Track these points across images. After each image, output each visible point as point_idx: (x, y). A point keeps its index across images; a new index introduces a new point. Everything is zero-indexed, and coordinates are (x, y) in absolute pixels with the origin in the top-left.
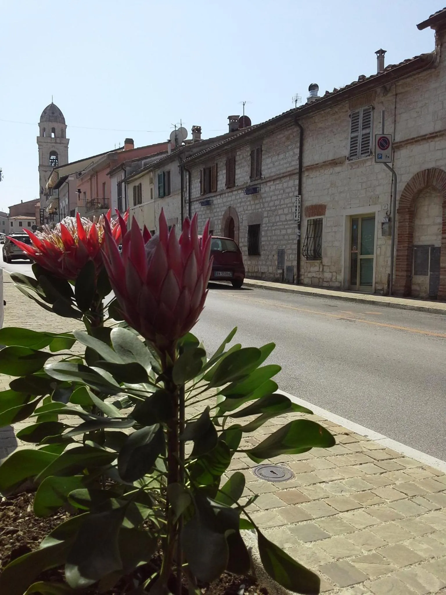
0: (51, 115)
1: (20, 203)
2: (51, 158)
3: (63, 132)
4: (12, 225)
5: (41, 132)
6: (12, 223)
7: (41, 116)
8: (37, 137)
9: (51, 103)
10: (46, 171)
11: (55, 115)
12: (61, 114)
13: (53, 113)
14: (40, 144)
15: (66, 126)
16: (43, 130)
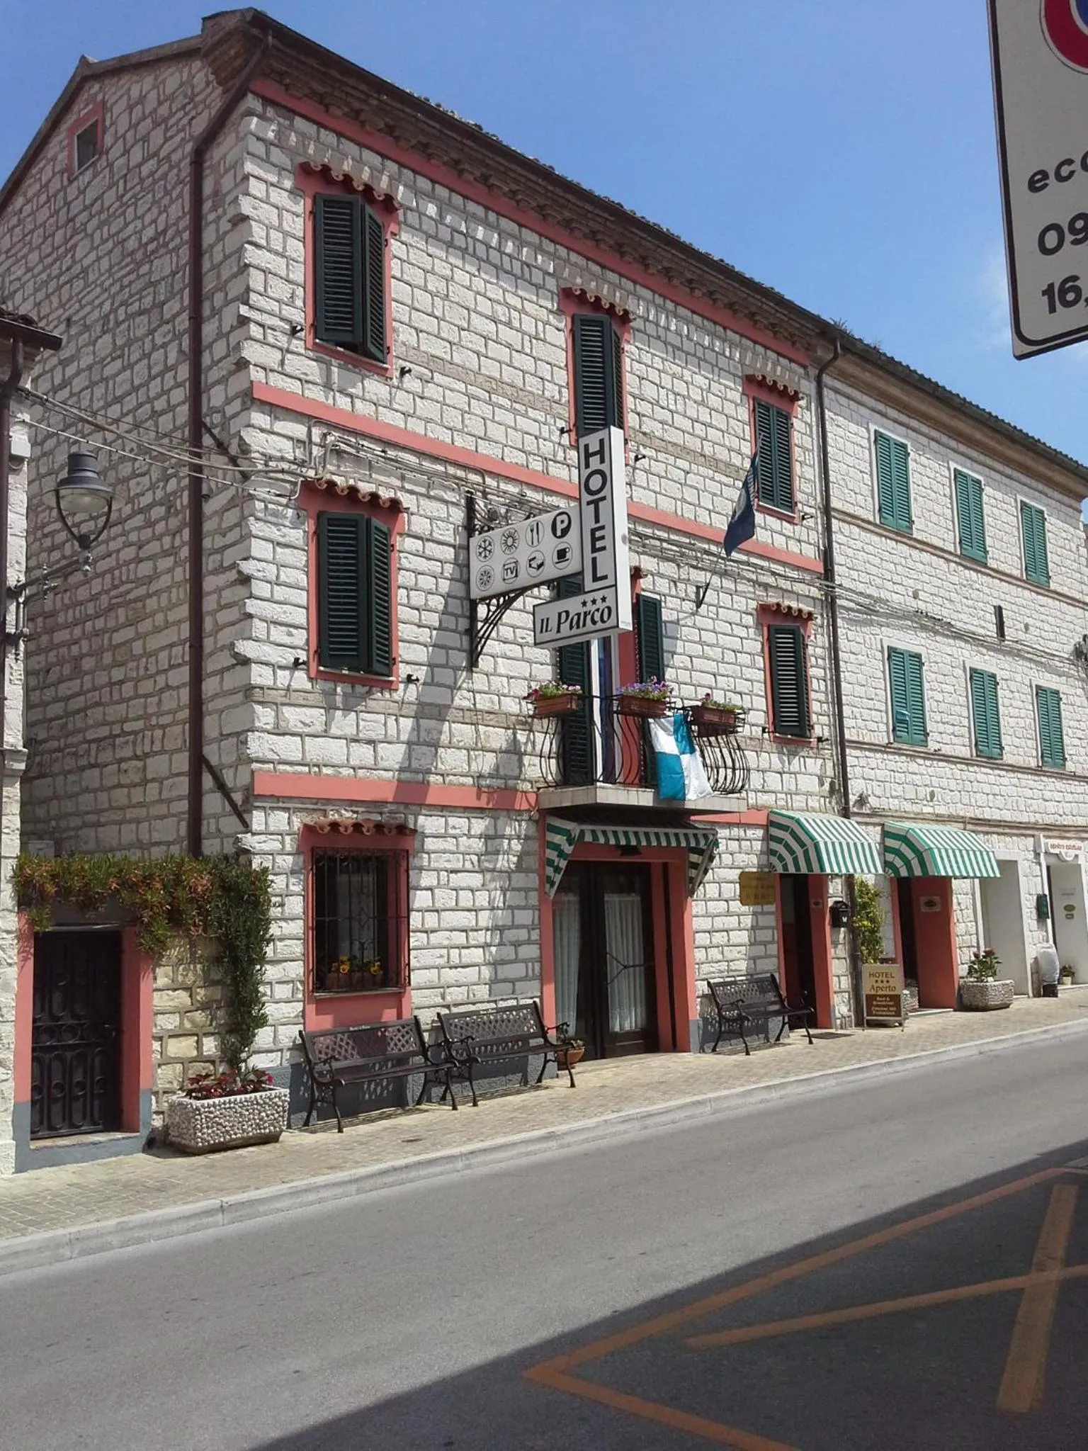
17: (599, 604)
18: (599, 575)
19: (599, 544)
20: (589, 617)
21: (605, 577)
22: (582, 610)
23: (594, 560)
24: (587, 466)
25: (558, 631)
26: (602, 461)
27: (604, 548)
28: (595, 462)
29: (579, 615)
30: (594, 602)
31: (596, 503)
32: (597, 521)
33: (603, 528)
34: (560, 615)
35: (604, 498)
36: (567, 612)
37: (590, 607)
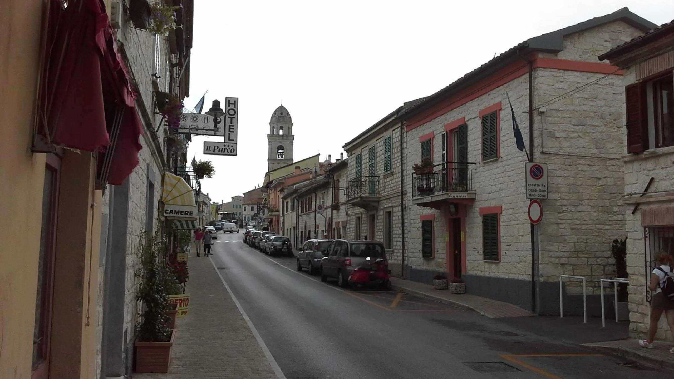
0: (280, 115)
1: (254, 189)
2: (279, 152)
3: (290, 129)
4: (245, 210)
5: (271, 129)
6: (245, 208)
7: (272, 117)
8: (268, 135)
9: (280, 105)
10: (274, 164)
11: (283, 115)
12: (288, 114)
13: (282, 114)
14: (270, 140)
15: (292, 124)
16: (272, 128)
17: (230, 147)
18: (231, 139)
19: (231, 130)
20: (226, 150)
21: (233, 140)
22: (224, 148)
23: (229, 134)
24: (229, 106)
25: (214, 151)
26: (235, 107)
27: (233, 132)
28: (232, 106)
29: (222, 149)
30: (228, 146)
31: (232, 118)
32: (231, 123)
33: (233, 126)
34: (215, 147)
35: (234, 118)
36: (218, 147)
37: (226, 147)
